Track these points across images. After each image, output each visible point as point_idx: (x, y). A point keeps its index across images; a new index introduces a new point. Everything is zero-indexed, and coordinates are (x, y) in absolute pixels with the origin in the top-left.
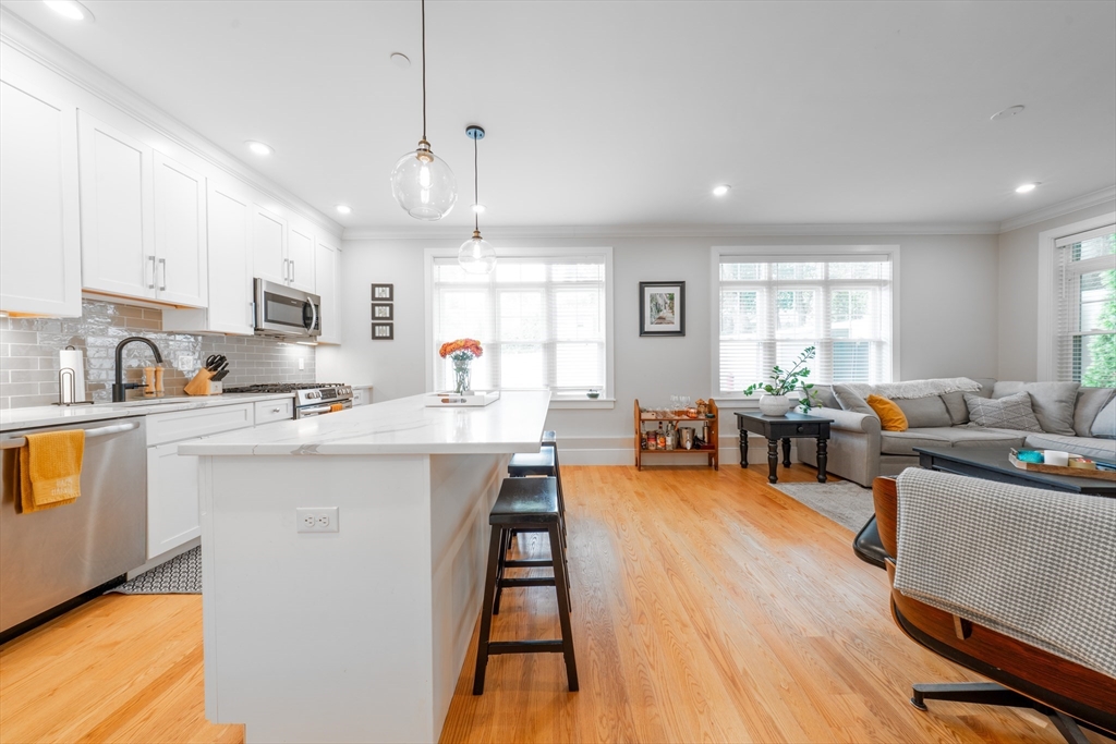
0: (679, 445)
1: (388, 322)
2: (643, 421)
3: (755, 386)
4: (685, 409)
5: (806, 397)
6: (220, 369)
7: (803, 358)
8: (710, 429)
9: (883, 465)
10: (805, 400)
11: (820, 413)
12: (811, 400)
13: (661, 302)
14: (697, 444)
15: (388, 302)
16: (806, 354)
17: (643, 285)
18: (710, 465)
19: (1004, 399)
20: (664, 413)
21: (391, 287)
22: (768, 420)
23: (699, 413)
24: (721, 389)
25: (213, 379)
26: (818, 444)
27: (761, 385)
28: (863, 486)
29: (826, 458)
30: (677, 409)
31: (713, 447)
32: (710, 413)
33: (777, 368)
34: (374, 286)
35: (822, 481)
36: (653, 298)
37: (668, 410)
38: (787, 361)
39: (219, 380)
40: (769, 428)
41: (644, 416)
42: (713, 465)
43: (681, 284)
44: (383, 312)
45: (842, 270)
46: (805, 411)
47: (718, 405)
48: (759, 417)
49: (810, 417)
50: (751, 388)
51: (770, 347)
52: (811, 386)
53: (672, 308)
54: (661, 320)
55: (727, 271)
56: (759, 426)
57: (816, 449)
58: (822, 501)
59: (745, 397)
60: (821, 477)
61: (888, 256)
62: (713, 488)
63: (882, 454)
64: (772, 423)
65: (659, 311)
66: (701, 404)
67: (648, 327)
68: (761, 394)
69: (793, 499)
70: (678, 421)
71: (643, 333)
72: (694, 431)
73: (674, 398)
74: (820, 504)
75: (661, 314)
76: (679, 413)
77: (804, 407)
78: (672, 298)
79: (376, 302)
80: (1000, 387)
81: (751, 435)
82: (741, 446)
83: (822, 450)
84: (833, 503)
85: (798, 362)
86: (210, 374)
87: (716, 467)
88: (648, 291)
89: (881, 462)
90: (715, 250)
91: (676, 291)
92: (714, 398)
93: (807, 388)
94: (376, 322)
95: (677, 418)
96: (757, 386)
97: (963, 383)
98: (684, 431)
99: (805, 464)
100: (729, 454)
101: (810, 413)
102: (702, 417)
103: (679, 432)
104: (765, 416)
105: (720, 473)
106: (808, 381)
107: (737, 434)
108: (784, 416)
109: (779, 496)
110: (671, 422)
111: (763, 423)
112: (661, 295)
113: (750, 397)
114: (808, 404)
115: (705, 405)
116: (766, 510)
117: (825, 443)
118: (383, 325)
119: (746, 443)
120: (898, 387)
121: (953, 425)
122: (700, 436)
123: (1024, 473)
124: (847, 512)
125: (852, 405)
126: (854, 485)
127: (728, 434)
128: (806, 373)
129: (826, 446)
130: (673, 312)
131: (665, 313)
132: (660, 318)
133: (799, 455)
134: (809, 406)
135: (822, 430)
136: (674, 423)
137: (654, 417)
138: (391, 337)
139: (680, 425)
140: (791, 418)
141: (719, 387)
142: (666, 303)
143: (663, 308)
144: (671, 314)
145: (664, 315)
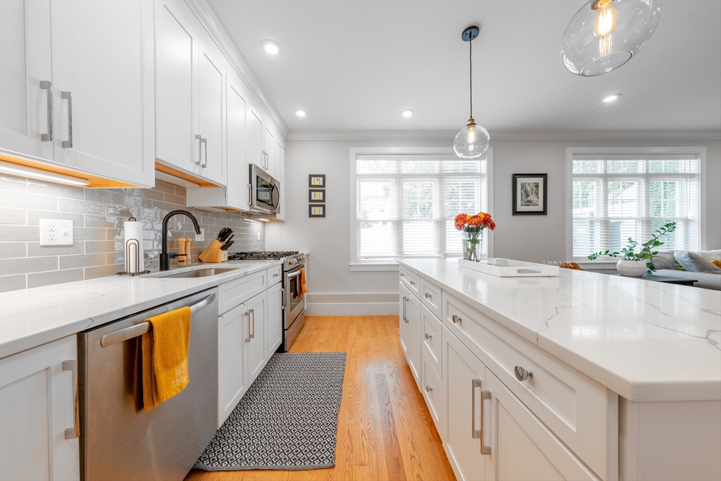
1: (322, 203)
6: (226, 240)
10: (649, 264)
13: (529, 189)
15: (322, 189)
17: (515, 177)
21: (324, 177)
24: (574, 256)
25: (223, 248)
27: (600, 253)
34: (311, 176)
36: (523, 186)
39: (226, 249)
43: (544, 176)
44: (317, 196)
45: (663, 165)
46: (650, 272)
50: (594, 255)
51: (606, 223)
52: (656, 253)
53: (537, 194)
54: (529, 203)
55: (579, 166)
59: (590, 261)
61: (696, 156)
65: (527, 196)
67: (520, 208)
71: (515, 212)
75: (529, 198)
78: (537, 186)
79: (312, 189)
86: (221, 244)
88: (520, 181)
90: (570, 150)
91: (540, 181)
93: (652, 255)
94: (313, 203)
96: (603, 253)
112: (529, 184)
113: (593, 261)
114: (652, 266)
118: (317, 205)
130: (538, 197)
131: (532, 197)
132: (528, 201)
134: (653, 268)
138: (323, 216)
141: (572, 254)
142: (533, 190)
143: (530, 194)
144: (536, 199)
145: (532, 199)
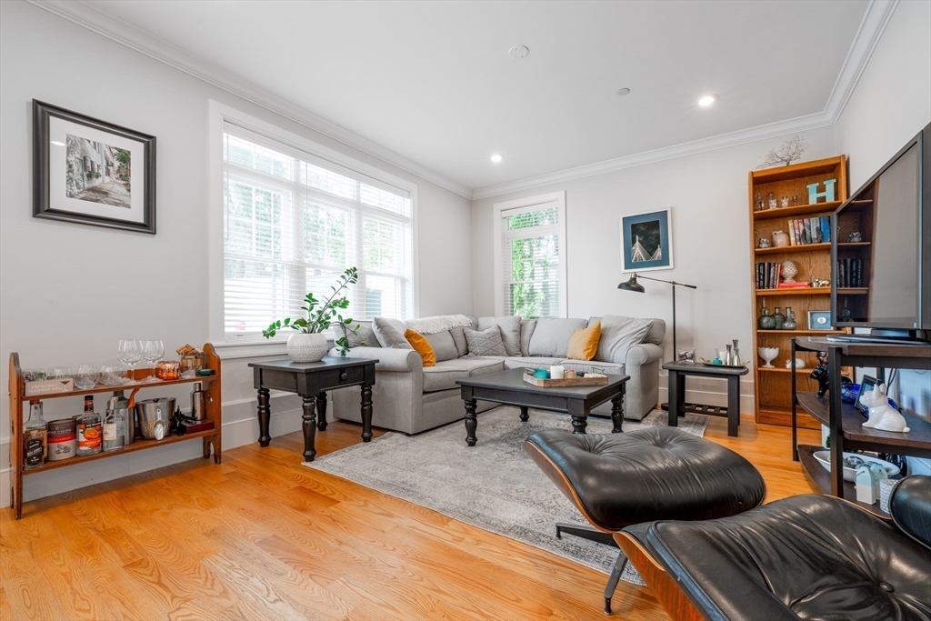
0: (139, 436)
2: (35, 401)
3: (278, 324)
4: (154, 365)
5: (343, 335)
7: (343, 281)
8: (205, 395)
9: (425, 405)
10: (343, 339)
11: (360, 354)
12: (351, 340)
13: (95, 158)
14: (179, 426)
16: (347, 277)
17: (43, 111)
18: (207, 456)
19: (486, 331)
20: (100, 378)
22: (303, 367)
23: (182, 369)
24: (227, 330)
26: (362, 393)
27: (287, 321)
28: (408, 435)
29: (371, 409)
30: (133, 367)
31: (211, 426)
32: (207, 366)
33: (310, 296)
35: (367, 440)
36: (73, 145)
37: (108, 370)
38: (323, 288)
40: (303, 380)
41: (33, 389)
42: (213, 455)
43: (148, 139)
46: (343, 353)
47: (220, 354)
48: (287, 365)
49: (349, 359)
50: (273, 326)
51: (298, 271)
52: (349, 321)
53: (125, 177)
54: (97, 194)
56: (288, 377)
57: (360, 400)
58: (375, 469)
59: (265, 340)
60: (366, 434)
62: (209, 504)
63: (425, 393)
64: (308, 373)
65: (91, 175)
66: (187, 352)
67: (59, 202)
68: (288, 335)
69: (342, 480)
70: (136, 389)
71: (43, 210)
72: (172, 403)
73: (126, 345)
74: (376, 476)
75: (97, 182)
76: (139, 374)
77: (341, 348)
78: (124, 158)
80: (483, 321)
81: (275, 394)
82: (260, 414)
83: (366, 399)
84: (389, 469)
85: (337, 286)
87: (218, 458)
88: (60, 126)
89: (424, 402)
90: (216, 109)
91: (133, 146)
92: (214, 344)
93: (345, 324)
95: (133, 383)
96: (283, 324)
97: (460, 320)
98: (150, 408)
99: (342, 421)
100: (238, 430)
101: (348, 354)
102: (190, 375)
103: (138, 410)
104: (295, 363)
105: (225, 468)
106: (346, 314)
107: (253, 397)
108: (320, 361)
109: (323, 481)
110: (118, 392)
111: (295, 373)
112: (95, 145)
113: (271, 340)
114: (345, 343)
115: (197, 355)
116: (307, 516)
117: (370, 390)
119: (268, 406)
120: (422, 323)
121: (459, 357)
122: (186, 409)
123: (542, 390)
124: (408, 476)
125: (393, 342)
126: (398, 435)
127: (237, 398)
128: (344, 304)
129: (371, 394)
130: (128, 185)
131: (107, 183)
132: (93, 190)
133: (335, 411)
134: (347, 346)
135: (365, 374)
136: (127, 394)
137: (68, 388)
139: (139, 398)
140: (330, 362)
141: (223, 326)
142: (109, 164)
143: (102, 171)
144: (123, 190)
145: (107, 187)
